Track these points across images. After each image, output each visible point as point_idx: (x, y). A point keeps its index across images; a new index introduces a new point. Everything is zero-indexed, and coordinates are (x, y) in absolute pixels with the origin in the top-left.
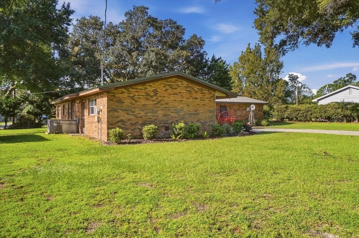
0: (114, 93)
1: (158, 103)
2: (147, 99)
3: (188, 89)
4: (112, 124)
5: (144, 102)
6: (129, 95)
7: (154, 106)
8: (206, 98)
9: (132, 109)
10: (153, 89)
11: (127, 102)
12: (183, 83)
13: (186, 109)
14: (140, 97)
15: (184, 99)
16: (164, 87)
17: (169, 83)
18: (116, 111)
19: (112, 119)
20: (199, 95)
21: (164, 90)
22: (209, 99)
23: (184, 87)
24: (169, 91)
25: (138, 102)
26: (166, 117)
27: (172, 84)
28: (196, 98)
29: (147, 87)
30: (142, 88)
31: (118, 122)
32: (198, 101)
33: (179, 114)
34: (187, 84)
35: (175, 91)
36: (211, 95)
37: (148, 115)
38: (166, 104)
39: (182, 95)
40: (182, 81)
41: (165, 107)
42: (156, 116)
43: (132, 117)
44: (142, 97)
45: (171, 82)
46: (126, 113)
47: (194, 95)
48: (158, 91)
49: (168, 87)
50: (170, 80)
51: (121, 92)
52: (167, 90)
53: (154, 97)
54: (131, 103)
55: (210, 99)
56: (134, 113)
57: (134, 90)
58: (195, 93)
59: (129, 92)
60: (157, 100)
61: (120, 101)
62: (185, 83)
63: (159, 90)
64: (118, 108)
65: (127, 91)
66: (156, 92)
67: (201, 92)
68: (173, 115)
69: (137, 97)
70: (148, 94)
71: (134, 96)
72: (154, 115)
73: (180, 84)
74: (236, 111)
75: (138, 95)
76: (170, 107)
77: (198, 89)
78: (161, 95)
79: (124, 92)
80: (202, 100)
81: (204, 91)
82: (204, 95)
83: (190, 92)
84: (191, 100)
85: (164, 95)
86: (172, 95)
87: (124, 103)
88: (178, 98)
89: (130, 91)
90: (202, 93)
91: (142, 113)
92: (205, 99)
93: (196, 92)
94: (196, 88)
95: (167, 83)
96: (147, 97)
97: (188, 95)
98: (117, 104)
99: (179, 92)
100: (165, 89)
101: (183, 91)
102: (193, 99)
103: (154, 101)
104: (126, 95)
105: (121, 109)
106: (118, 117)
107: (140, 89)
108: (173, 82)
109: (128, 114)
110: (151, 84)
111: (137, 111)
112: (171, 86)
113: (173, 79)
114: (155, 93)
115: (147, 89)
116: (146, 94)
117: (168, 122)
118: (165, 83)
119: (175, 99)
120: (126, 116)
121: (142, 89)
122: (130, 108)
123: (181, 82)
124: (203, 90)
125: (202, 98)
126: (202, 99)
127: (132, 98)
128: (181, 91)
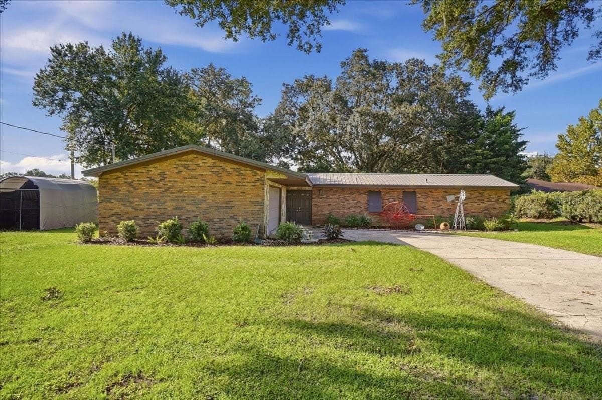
0: (108, 179)
1: (166, 191)
2: (151, 186)
3: (215, 170)
4: (105, 217)
5: (146, 189)
6: (126, 181)
7: (161, 195)
8: (247, 182)
9: (130, 199)
10: (159, 171)
11: (124, 190)
12: (205, 161)
13: (210, 199)
14: (141, 183)
15: (208, 185)
16: (176, 168)
17: (183, 163)
18: (109, 201)
19: (105, 211)
20: (234, 179)
21: (176, 173)
22: (253, 184)
23: (208, 166)
24: (183, 173)
25: (138, 189)
26: (178, 211)
27: (188, 163)
28: (230, 183)
29: (151, 169)
30: (144, 171)
31: (113, 215)
32: (232, 187)
33: (200, 206)
34: (214, 163)
35: (193, 173)
36: (257, 178)
37: (151, 207)
38: (179, 192)
39: (204, 179)
40: (204, 158)
41: (176, 197)
42: (164, 208)
43: (130, 209)
44: (143, 183)
45: (187, 161)
46: (122, 204)
47: (225, 179)
48: (166, 175)
49: (181, 168)
50: (184, 157)
51: (115, 177)
52: (180, 172)
53: (161, 183)
54: (128, 191)
55: (255, 184)
56: (133, 205)
57: (132, 174)
58: (227, 175)
59: (126, 177)
60: (166, 186)
61: (115, 189)
62: (210, 161)
63: (167, 173)
64: (112, 197)
65: (123, 176)
66: (163, 176)
67: (238, 174)
68: (189, 207)
69: (137, 183)
70: (152, 180)
71: (132, 182)
72: (161, 207)
73: (200, 163)
74: (439, 201)
75: (138, 181)
76: (185, 197)
77: (231, 168)
78: (171, 180)
79: (120, 177)
80: (239, 186)
81: (244, 172)
82: (243, 177)
83: (217, 174)
84: (219, 186)
85: (176, 180)
86: (188, 180)
87: (120, 191)
88: (198, 183)
89: (128, 176)
90: (240, 175)
91: (144, 205)
92: (244, 184)
93: (229, 174)
94: (229, 167)
95: (180, 163)
96: (150, 183)
97: (215, 179)
98: (111, 192)
99: (199, 175)
100: (177, 171)
101: (205, 173)
102: (223, 184)
103: (161, 188)
104: (122, 181)
105: (115, 199)
106: (113, 209)
107: (140, 173)
108: (191, 161)
109: (124, 205)
110: (156, 165)
111: (137, 201)
112: (186, 167)
113: (191, 157)
114: (161, 178)
115: (151, 173)
116: (149, 179)
117: (181, 218)
118: (177, 163)
119: (192, 185)
120: (123, 208)
121: (143, 173)
122: (127, 198)
123: (203, 160)
124: (242, 170)
125: (239, 182)
126: (240, 184)
127: (131, 185)
128: (203, 174)
